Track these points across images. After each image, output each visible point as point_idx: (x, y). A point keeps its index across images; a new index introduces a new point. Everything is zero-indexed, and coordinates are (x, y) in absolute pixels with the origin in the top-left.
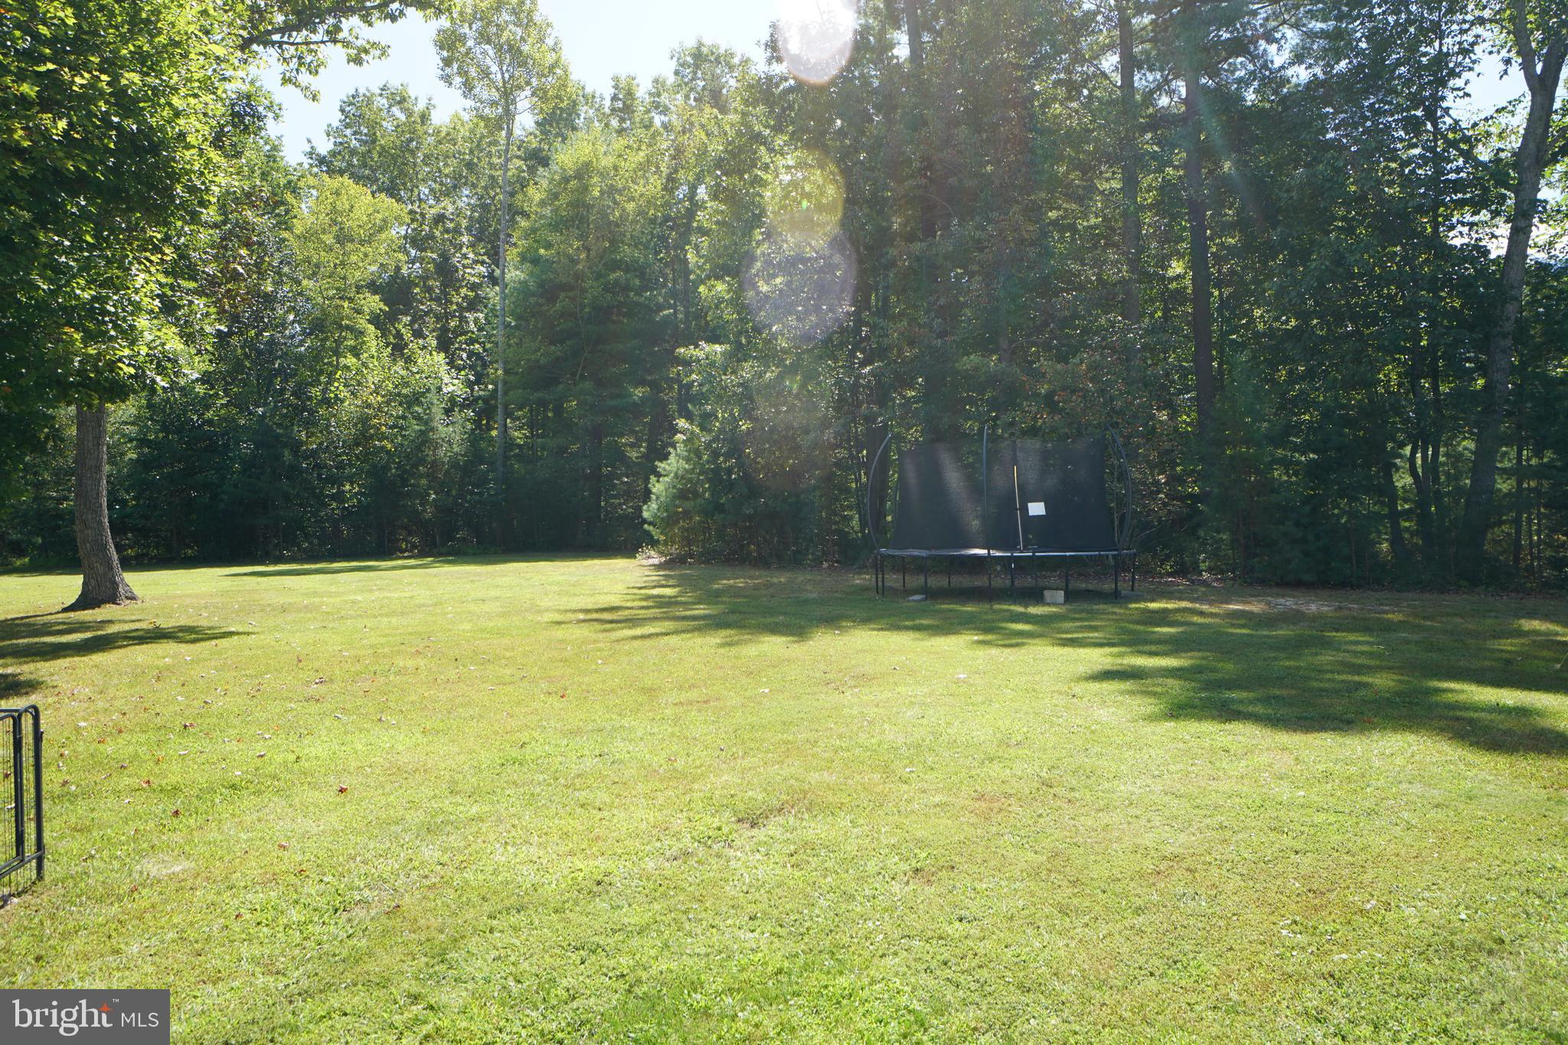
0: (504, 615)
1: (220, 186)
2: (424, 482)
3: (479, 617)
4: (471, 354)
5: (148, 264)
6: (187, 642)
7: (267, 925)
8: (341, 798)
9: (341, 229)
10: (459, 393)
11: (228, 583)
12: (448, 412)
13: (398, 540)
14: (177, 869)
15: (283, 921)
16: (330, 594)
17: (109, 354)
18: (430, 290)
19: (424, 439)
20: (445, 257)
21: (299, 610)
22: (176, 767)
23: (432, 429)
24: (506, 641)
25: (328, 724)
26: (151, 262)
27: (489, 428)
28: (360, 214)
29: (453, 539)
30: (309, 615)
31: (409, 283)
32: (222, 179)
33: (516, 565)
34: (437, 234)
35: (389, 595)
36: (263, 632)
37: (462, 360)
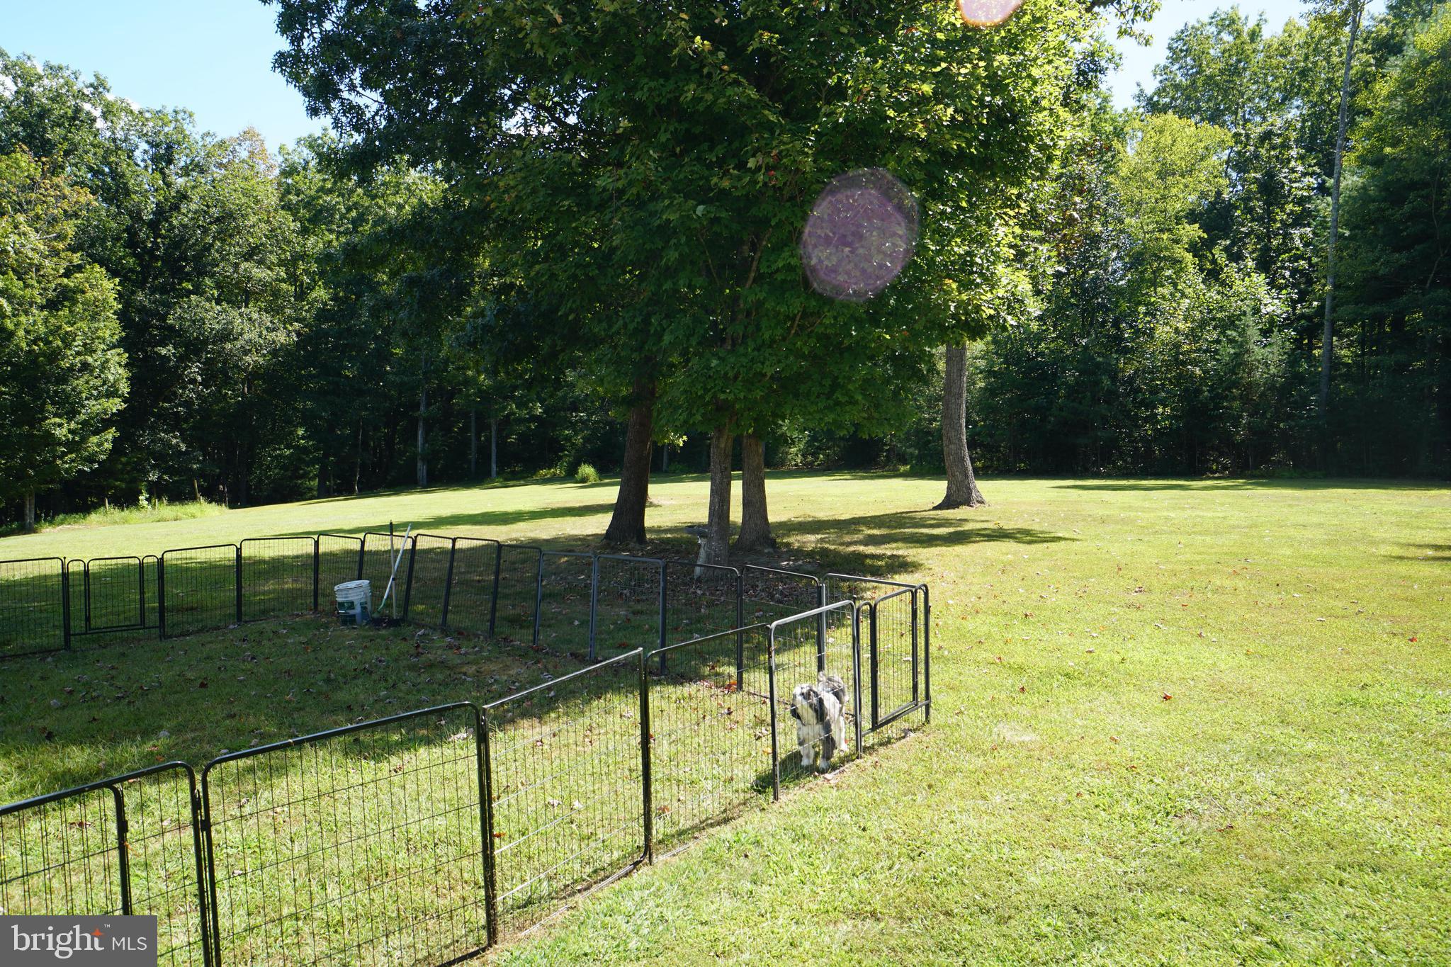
0: (1330, 543)
1: (1065, 140)
2: (1237, 404)
3: (1300, 543)
4: (1294, 272)
5: (1007, 218)
6: (1024, 543)
7: (1104, 810)
8: (1166, 704)
9: (1164, 164)
10: (1279, 312)
11: (1055, 494)
12: (1265, 333)
13: (1208, 461)
14: (1027, 739)
15: (1118, 809)
16: (1144, 510)
17: (976, 299)
18: (1250, 210)
19: (1239, 361)
20: (1270, 175)
21: (1116, 522)
22: (1020, 649)
23: (1247, 351)
24: (1334, 570)
25: (1148, 631)
26: (1010, 216)
27: (1311, 347)
28: (1182, 147)
29: (1268, 461)
30: (1125, 528)
31: (1231, 207)
32: (1068, 133)
33: (1340, 491)
34: (1263, 151)
35: (1202, 514)
36: (1086, 540)
37: (1284, 278)
